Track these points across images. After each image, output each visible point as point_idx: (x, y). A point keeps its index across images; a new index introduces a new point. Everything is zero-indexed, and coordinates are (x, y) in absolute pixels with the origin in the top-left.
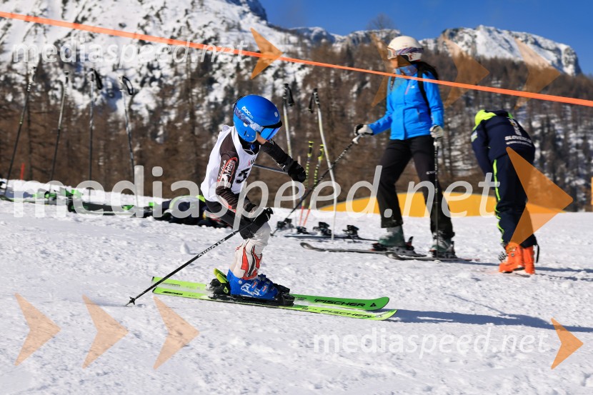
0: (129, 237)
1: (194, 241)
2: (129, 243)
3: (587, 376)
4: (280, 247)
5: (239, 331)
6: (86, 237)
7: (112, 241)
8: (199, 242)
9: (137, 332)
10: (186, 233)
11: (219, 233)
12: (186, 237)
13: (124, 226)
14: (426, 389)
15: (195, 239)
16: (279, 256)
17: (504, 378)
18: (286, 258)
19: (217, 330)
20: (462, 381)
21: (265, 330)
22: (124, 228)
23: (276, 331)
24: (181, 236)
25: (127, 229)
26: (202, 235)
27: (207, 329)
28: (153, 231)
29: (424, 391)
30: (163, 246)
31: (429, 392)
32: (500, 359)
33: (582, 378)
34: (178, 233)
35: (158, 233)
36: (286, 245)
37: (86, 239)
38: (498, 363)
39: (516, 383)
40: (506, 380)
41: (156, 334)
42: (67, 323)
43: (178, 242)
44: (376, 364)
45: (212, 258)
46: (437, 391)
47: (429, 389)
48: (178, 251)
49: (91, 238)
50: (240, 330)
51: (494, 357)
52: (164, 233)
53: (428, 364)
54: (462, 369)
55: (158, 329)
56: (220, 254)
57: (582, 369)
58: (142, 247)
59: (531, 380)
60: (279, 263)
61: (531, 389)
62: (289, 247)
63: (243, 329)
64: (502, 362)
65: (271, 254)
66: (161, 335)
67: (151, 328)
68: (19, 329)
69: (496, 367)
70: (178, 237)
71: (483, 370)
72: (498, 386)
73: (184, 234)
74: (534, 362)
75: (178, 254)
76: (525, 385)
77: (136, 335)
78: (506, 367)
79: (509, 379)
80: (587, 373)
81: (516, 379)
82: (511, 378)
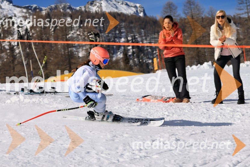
3: (153, 141)
14: (87, 153)
20: (102, 148)
29: (86, 153)
31: (88, 154)
32: (117, 137)
38: (116, 139)
39: (124, 147)
40: (120, 146)
44: (65, 144)
46: (91, 153)
47: (88, 153)
51: (115, 136)
53: (87, 142)
54: (102, 143)
57: (151, 138)
59: (130, 145)
61: (130, 148)
64: (118, 138)
69: (116, 141)
71: (110, 143)
72: (117, 148)
74: (131, 137)
76: (128, 147)
78: (120, 140)
79: (121, 145)
80: (153, 139)
81: (124, 145)
82: (122, 145)
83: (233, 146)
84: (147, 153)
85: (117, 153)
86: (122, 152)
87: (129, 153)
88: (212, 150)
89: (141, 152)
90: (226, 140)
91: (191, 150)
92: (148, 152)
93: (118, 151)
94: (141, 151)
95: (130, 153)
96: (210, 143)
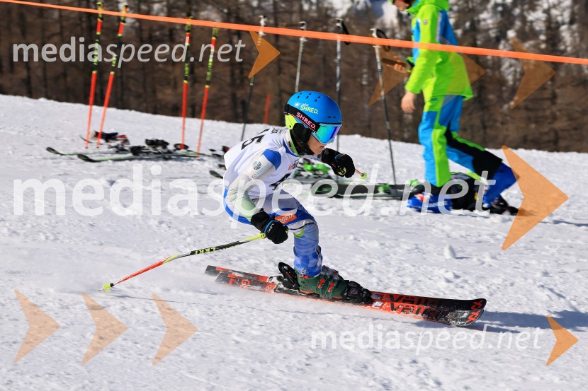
0: (383, 234)
1: (462, 236)
2: (382, 244)
4: (569, 241)
5: (510, 380)
6: (330, 235)
7: (362, 241)
8: (468, 237)
9: (386, 382)
10: (454, 223)
11: (493, 223)
12: (452, 230)
13: (378, 215)
15: (464, 234)
16: (566, 257)
18: (574, 261)
19: (484, 378)
21: (542, 379)
22: (378, 219)
23: (556, 380)
24: (447, 228)
25: (382, 220)
26: (473, 226)
27: (471, 377)
28: (413, 223)
30: (424, 247)
34: (444, 225)
35: (419, 225)
36: (577, 238)
37: (331, 238)
41: (409, 383)
42: (302, 369)
43: (441, 239)
45: (483, 263)
48: (441, 254)
49: (336, 237)
50: (512, 377)
52: (427, 225)
55: (412, 376)
56: (494, 258)
58: (397, 249)
60: (566, 269)
62: (579, 242)
63: (515, 376)
65: (557, 255)
66: (415, 385)
67: (402, 375)
68: (244, 379)
70: (443, 231)
73: (451, 225)
75: (441, 259)
77: (384, 385)
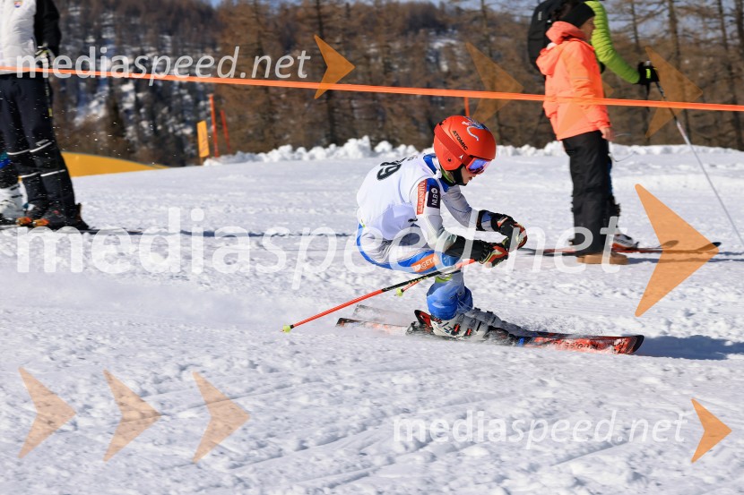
3: (183, 369)
17: (79, 379)
33: (177, 372)
40: (82, 381)
79: (86, 380)
80: (182, 363)
81: (94, 378)
82: (88, 377)
83: (419, 388)
84: (162, 404)
85: (73, 401)
86: (87, 399)
87: (109, 403)
88: (356, 398)
89: (143, 401)
90: (399, 369)
91: (293, 398)
92: (165, 401)
93: (74, 396)
94: (144, 399)
95: (112, 402)
96: (351, 377)
